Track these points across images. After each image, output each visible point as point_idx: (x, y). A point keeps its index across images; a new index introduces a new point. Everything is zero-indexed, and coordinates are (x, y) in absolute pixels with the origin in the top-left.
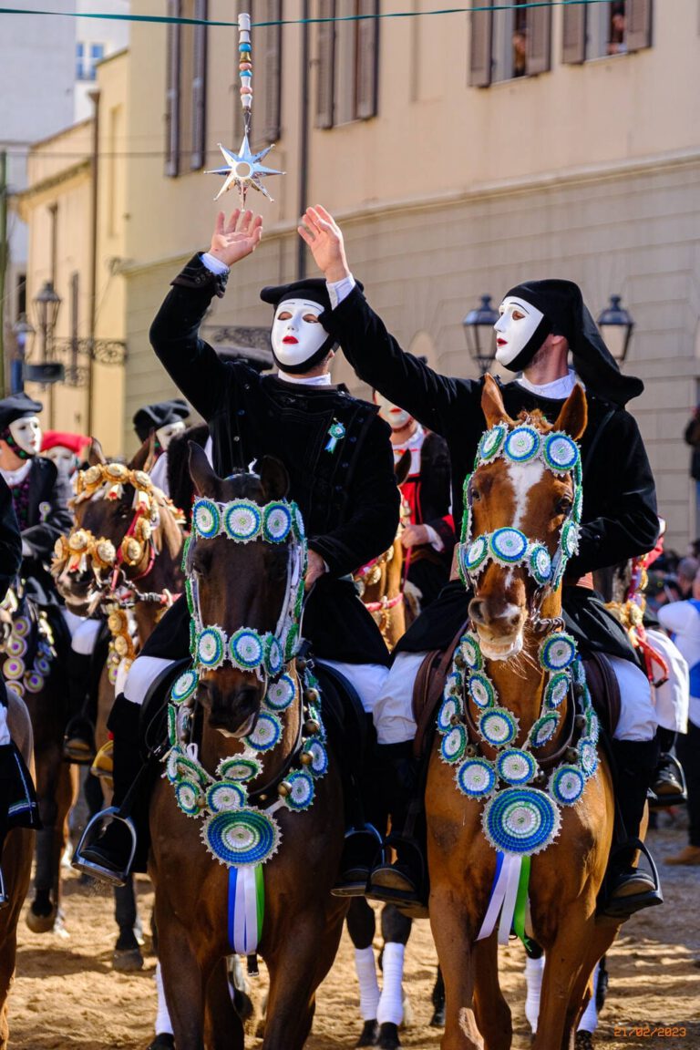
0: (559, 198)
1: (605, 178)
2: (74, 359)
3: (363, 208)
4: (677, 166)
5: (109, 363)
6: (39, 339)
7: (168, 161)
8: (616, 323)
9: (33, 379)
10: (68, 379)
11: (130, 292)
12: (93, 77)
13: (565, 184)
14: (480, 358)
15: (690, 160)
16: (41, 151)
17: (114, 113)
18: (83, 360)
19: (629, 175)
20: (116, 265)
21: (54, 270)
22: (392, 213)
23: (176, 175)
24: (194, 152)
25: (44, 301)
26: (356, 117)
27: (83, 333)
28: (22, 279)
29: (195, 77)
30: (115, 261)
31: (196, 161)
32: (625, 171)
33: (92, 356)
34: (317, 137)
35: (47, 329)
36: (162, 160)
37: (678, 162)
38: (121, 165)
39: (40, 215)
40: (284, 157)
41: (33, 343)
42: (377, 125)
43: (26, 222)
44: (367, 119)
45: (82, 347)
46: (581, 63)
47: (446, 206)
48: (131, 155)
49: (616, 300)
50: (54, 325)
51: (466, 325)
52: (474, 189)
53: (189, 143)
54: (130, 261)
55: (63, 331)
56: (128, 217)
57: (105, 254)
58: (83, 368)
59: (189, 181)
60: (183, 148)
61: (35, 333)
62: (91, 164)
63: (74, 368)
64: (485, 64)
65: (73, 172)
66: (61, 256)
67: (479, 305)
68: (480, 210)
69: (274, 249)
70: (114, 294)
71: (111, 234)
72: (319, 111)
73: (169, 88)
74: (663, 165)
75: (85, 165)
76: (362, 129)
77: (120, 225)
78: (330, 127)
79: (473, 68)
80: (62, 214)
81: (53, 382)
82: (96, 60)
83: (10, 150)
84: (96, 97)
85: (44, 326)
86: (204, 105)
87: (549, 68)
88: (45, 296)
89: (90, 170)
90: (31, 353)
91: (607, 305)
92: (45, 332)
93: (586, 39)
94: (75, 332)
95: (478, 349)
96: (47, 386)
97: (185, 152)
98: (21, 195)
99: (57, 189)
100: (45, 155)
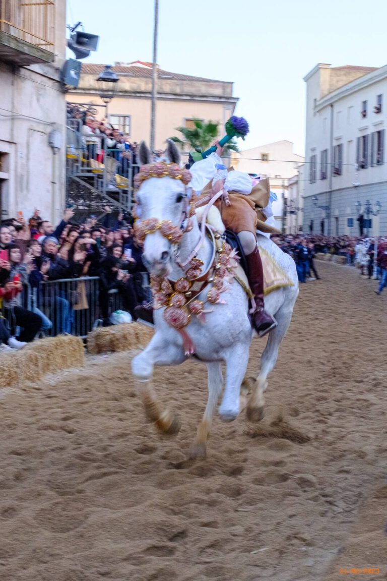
1: (376, 184)
3: (340, 188)
17: (301, 174)
20: (302, 196)
22: (345, 188)
23: (310, 184)
29: (314, 169)
31: (314, 181)
32: (379, 182)
34: (332, 178)
36: (309, 181)
40: (328, 180)
42: (341, 176)
46: (373, 167)
51: (356, 205)
53: (313, 178)
56: (304, 190)
65: (295, 183)
69: (326, 194)
70: (301, 201)
71: (301, 192)
73: (310, 170)
75: (297, 182)
76: (339, 176)
77: (302, 190)
78: (335, 176)
79: (357, 167)
80: (293, 189)
84: (298, 171)
87: (367, 167)
97: (312, 180)
98: (287, 186)
99: (292, 185)
100: (291, 180)
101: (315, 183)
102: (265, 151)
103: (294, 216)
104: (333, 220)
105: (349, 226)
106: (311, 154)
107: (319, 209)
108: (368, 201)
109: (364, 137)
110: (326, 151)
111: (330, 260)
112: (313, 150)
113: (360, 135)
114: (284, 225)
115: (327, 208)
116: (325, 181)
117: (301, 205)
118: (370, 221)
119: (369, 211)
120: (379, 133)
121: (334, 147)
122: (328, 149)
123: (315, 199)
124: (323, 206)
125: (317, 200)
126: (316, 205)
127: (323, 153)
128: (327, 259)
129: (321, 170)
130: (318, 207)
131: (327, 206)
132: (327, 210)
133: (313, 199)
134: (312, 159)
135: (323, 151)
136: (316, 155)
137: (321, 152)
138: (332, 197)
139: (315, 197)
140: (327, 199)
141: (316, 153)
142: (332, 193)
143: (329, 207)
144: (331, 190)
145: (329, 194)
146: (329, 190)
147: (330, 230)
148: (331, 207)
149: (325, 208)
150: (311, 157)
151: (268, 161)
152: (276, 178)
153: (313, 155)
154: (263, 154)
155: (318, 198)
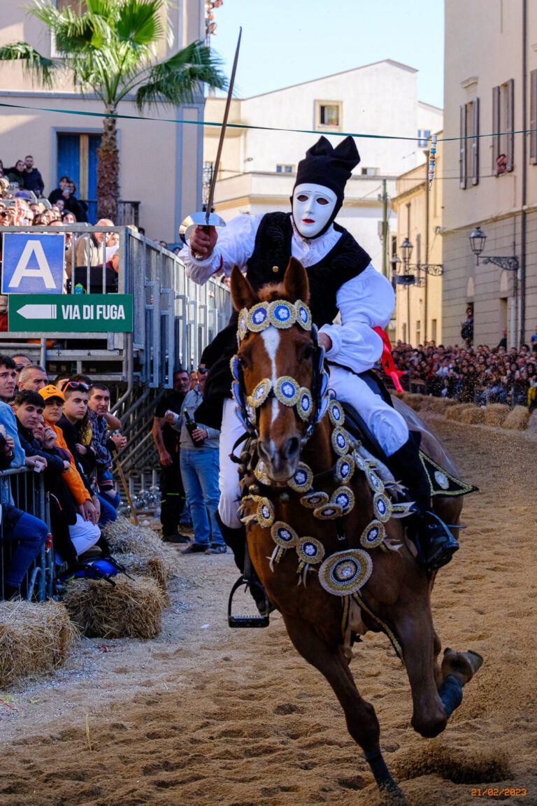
2: (419, 273)
5: (435, 275)
6: (402, 265)
7: (461, 181)
9: (399, 283)
10: (416, 284)
11: (443, 242)
12: (426, 145)
18: (423, 274)
20: (438, 230)
21: (409, 233)
23: (465, 189)
24: (474, 177)
25: (404, 247)
27: (423, 262)
28: (394, 238)
29: (474, 142)
30: (438, 227)
31: (474, 181)
33: (427, 272)
34: (530, 168)
35: (406, 260)
36: (458, 180)
38: (440, 183)
39: (402, 208)
40: (515, 177)
41: (400, 267)
43: (396, 212)
45: (422, 268)
48: (444, 178)
50: (409, 258)
53: (471, 172)
54: (444, 228)
55: (414, 261)
56: (443, 208)
57: (433, 224)
58: (423, 278)
59: (470, 191)
60: (468, 175)
61: (400, 262)
62: (426, 185)
63: (419, 278)
65: (417, 188)
66: (412, 228)
69: (510, 221)
70: (437, 243)
71: (435, 216)
72: (531, 157)
73: (461, 148)
75: (423, 185)
77: (439, 211)
80: (412, 208)
81: (409, 285)
82: (427, 137)
83: (387, 179)
84: (428, 153)
85: (404, 258)
86: (478, 156)
88: (405, 244)
89: (425, 187)
90: (399, 272)
92: (405, 262)
94: (419, 261)
96: (407, 286)
97: (469, 177)
98: (394, 200)
99: (410, 196)
100: (404, 179)
101: (475, 188)
102: (328, 94)
103: (416, 291)
106: (464, 100)
107: (491, 266)
110: (509, 85)
111: (524, 426)
112: (471, 84)
115: (517, 264)
116: (506, 179)
117: (436, 257)
121: (532, 73)
122: (513, 81)
123: (478, 237)
124: (504, 258)
125: (484, 239)
126: (480, 255)
127: (499, 93)
128: (516, 423)
129: (493, 146)
130: (488, 260)
131: (515, 258)
132: (516, 270)
133: (470, 238)
134: (468, 114)
135: (499, 88)
136: (478, 100)
137: (494, 89)
138: (530, 227)
139: (475, 230)
140: (515, 235)
141: (478, 96)
142: (529, 217)
143: (520, 260)
144: (525, 207)
145: (519, 219)
146: (519, 208)
147: (523, 332)
148: (529, 261)
149: (511, 263)
150: (464, 106)
151: (338, 125)
152: (365, 176)
153: (470, 101)
154: (324, 104)
155: (486, 234)
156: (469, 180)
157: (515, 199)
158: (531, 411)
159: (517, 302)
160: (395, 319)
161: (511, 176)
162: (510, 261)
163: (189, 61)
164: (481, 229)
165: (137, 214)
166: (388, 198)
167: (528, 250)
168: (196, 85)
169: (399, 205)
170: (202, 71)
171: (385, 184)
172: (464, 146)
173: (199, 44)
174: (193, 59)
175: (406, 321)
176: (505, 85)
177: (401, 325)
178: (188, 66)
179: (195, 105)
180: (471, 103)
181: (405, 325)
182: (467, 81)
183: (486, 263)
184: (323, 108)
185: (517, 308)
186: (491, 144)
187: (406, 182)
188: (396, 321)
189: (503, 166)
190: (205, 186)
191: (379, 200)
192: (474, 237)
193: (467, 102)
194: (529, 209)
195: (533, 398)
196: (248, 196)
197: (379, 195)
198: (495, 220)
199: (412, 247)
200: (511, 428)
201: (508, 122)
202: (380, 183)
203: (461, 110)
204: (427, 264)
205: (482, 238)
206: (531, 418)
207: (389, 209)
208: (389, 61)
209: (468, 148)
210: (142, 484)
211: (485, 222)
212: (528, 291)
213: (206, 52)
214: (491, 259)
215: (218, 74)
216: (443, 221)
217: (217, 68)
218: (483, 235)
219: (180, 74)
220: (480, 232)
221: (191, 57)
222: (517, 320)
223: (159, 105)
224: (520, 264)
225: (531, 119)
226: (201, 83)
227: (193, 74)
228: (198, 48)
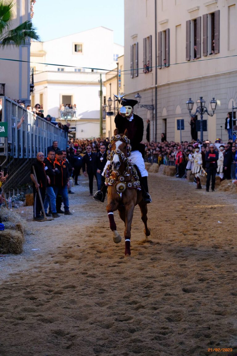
0: (203, 80)
1: (211, 77)
2: (115, 111)
3: (167, 83)
4: (224, 74)
6: (108, 108)
7: (131, 75)
8: (214, 103)
9: (107, 115)
12: (117, 60)
13: (204, 78)
14: (189, 109)
15: (226, 73)
16: (108, 74)
17: (121, 66)
19: (216, 76)
21: (111, 95)
22: (172, 83)
23: (133, 78)
24: (136, 73)
25: (109, 101)
26: (165, 66)
27: (116, 106)
28: (105, 97)
29: (136, 60)
30: (122, 93)
31: (136, 75)
32: (215, 75)
34: (158, 70)
35: (110, 106)
36: (130, 75)
37: (224, 73)
38: (123, 76)
39: (108, 85)
40: (152, 74)
42: (170, 68)
43: (105, 86)
44: (168, 67)
45: (116, 109)
46: (206, 56)
47: (182, 82)
48: (124, 74)
49: (214, 99)
50: (111, 105)
51: (187, 103)
52: (187, 79)
53: (135, 71)
54: (125, 93)
55: (112, 106)
56: (124, 85)
59: (135, 79)
60: (134, 73)
61: (107, 107)
63: (115, 113)
64: (189, 56)
65: (114, 77)
66: (112, 93)
67: (189, 100)
68: (189, 83)
69: (151, 91)
71: (121, 89)
72: (159, 66)
73: (131, 62)
74: (222, 74)
75: (116, 76)
76: (167, 68)
77: (123, 87)
78: (161, 69)
79: (187, 57)
80: (112, 85)
81: (111, 116)
82: (117, 57)
83: (102, 74)
84: (118, 64)
85: (109, 105)
86: (138, 65)
87: (200, 57)
88: (109, 100)
90: (107, 110)
91: (212, 99)
93: (207, 52)
94: (115, 106)
95: (189, 108)
96: (110, 116)
98: (104, 82)
99: (111, 81)
100: (109, 74)
101: (137, 77)
102: (78, 41)
104: (160, 122)
105: (178, 129)
106: (132, 43)
107: (143, 108)
108: (201, 98)
109: (195, 21)
110: (150, 38)
111: (157, 171)
112: (135, 37)
113: (190, 18)
114: (102, 129)
115: (153, 108)
116: (150, 75)
118: (205, 123)
119: (202, 110)
120: (213, 15)
121: (159, 33)
122: (151, 36)
123: (138, 97)
124: (148, 105)
125: (140, 98)
126: (139, 104)
127: (146, 41)
128: (154, 170)
129: (144, 61)
130: (142, 106)
131: (152, 105)
132: (153, 110)
133: (135, 97)
134: (134, 49)
135: (146, 39)
136: (138, 43)
137: (144, 39)
138: (158, 93)
139: (137, 94)
140: (152, 96)
141: (138, 41)
142: (158, 89)
143: (155, 106)
144: (156, 85)
145: (154, 90)
146: (154, 86)
147: (156, 134)
148: (158, 106)
149: (151, 107)
150: (132, 46)
151: (82, 52)
152: (93, 72)
153: (135, 43)
154: (76, 44)
155: (141, 96)
156: (134, 75)
157: (153, 82)
158: (159, 165)
159: (153, 123)
160: (105, 129)
161: (151, 73)
162: (151, 106)
163: (24, 29)
164: (139, 94)
165: (4, 88)
166: (102, 81)
167: (158, 103)
168: (27, 38)
169: (107, 84)
170: (29, 33)
171: (101, 76)
172: (132, 61)
173: (28, 22)
174: (26, 28)
175: (110, 130)
176: (148, 37)
177: (108, 132)
178: (24, 31)
179: (26, 46)
180: (135, 44)
181: (109, 132)
182: (133, 36)
183: (141, 107)
184: (76, 46)
185: (153, 125)
186: (143, 60)
187: (109, 75)
188: (106, 130)
189: (147, 69)
190: (30, 77)
191: (99, 82)
192: (137, 97)
193: (133, 44)
194: (158, 86)
195: (160, 160)
196: (47, 80)
197: (99, 80)
198: (145, 90)
199: (112, 101)
200: (151, 172)
201: (149, 52)
202: (99, 75)
203: (131, 47)
204: (118, 107)
205: (140, 97)
206: (160, 168)
207: (102, 86)
208: (102, 27)
209: (134, 62)
210: (9, 195)
211: (141, 91)
212: (158, 118)
213: (31, 25)
214: (144, 106)
215: (36, 34)
216: (125, 90)
217: (35, 32)
218: (140, 96)
219: (21, 34)
220: (139, 95)
221: (25, 27)
222: (153, 129)
223: (12, 45)
224: (155, 107)
225: (159, 51)
226: (29, 37)
227: (26, 34)
228: (28, 23)
